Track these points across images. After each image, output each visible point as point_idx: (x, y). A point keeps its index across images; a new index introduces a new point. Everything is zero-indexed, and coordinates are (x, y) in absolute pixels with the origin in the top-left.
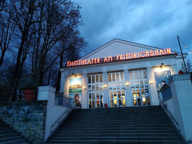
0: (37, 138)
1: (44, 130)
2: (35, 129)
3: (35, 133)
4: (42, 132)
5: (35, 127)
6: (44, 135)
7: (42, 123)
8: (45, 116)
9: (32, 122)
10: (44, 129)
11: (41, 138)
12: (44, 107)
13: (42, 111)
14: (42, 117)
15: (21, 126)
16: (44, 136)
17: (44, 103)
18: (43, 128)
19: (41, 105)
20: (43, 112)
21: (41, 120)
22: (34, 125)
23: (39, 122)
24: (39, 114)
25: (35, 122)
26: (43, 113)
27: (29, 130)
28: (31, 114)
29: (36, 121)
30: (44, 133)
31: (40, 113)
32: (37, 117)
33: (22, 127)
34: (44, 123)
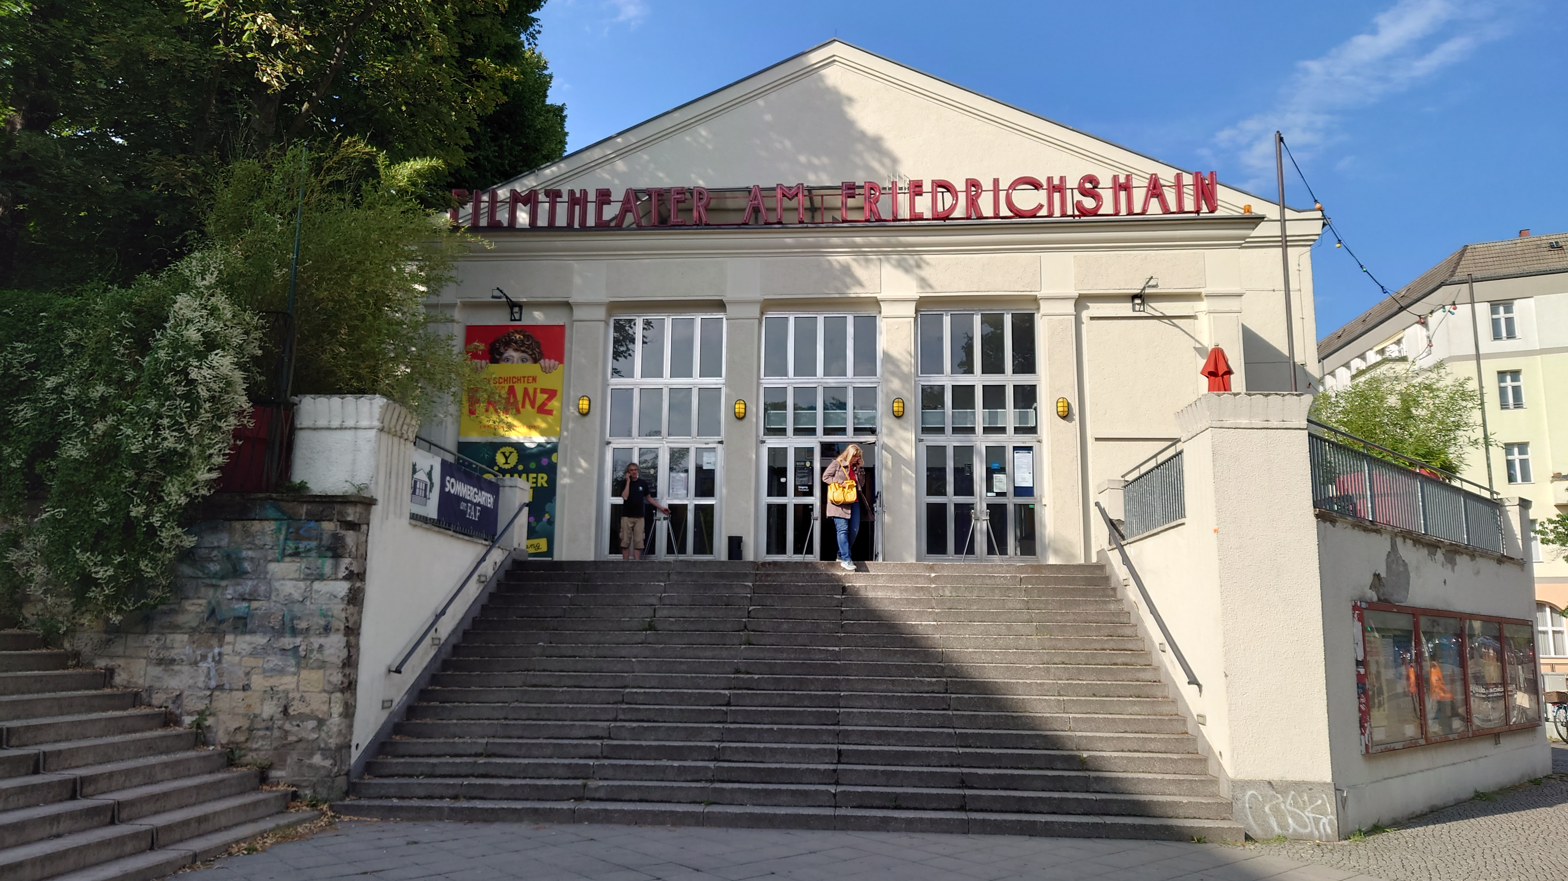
0: (301, 745)
1: (348, 695)
2: (287, 682)
3: (285, 711)
4: (337, 709)
5: (282, 672)
6: (350, 726)
7: (334, 644)
8: (355, 598)
9: (260, 640)
10: (350, 686)
11: (333, 742)
12: (350, 537)
13: (336, 567)
14: (338, 609)
15: (172, 661)
16: (351, 733)
17: (352, 513)
18: (346, 681)
19: (328, 526)
20: (342, 573)
21: (327, 630)
22: (275, 661)
23: (316, 641)
24: (317, 585)
25: (287, 642)
26: (345, 578)
27: (241, 694)
28: (250, 583)
29: (294, 632)
30: (349, 712)
31: (321, 577)
32: (296, 608)
33: (186, 668)
34: (348, 645)
